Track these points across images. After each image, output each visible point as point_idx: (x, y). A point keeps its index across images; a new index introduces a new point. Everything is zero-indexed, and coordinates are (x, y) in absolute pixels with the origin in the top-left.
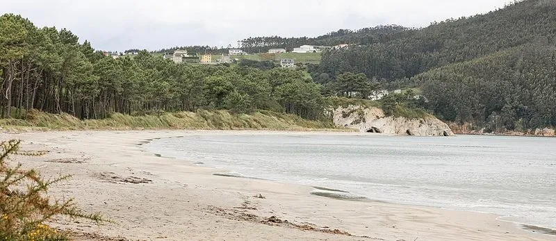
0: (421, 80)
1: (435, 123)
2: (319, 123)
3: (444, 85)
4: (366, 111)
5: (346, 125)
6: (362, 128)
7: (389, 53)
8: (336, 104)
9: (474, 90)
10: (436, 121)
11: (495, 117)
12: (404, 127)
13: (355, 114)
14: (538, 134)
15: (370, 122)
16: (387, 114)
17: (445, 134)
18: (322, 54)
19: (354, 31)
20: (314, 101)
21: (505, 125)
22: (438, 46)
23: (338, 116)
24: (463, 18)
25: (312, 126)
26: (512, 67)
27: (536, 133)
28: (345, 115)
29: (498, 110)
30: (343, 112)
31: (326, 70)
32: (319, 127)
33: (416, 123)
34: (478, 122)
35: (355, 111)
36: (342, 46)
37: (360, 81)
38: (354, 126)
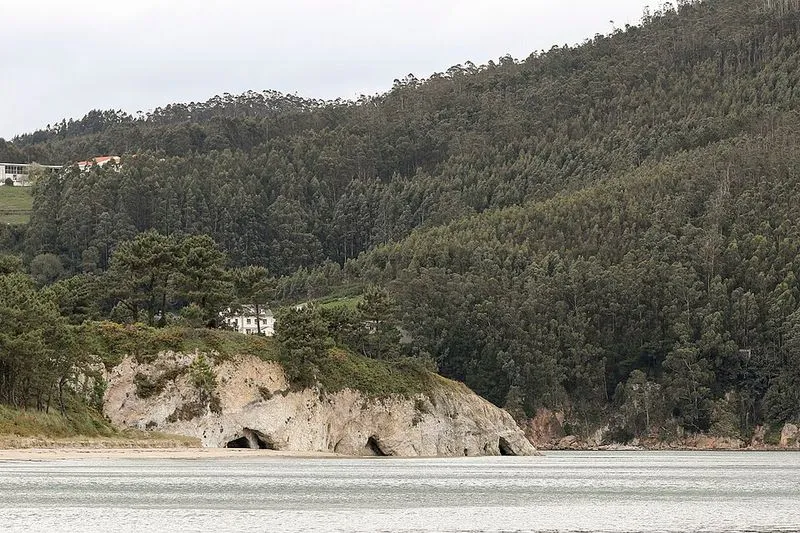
0: (382, 266)
1: (467, 408)
2: (54, 416)
3: (464, 282)
4: (222, 371)
5: (152, 424)
6: (210, 432)
7: (265, 181)
8: (113, 350)
9: (569, 299)
10: (470, 403)
11: (640, 389)
12: (359, 426)
13: (185, 385)
14: (791, 441)
15: (238, 411)
16: (298, 382)
17: (505, 449)
18: (34, 192)
19: (136, 116)
20: (35, 335)
21: (677, 413)
22: (429, 156)
23: (121, 394)
24: (507, 61)
25: (33, 429)
26: (694, 214)
27: (784, 440)
28: (147, 390)
29: (651, 364)
30: (139, 377)
31: (53, 243)
32: (55, 432)
33: (404, 410)
34: (585, 406)
35: (183, 371)
36: (102, 162)
37: (195, 263)
38: (183, 428)
